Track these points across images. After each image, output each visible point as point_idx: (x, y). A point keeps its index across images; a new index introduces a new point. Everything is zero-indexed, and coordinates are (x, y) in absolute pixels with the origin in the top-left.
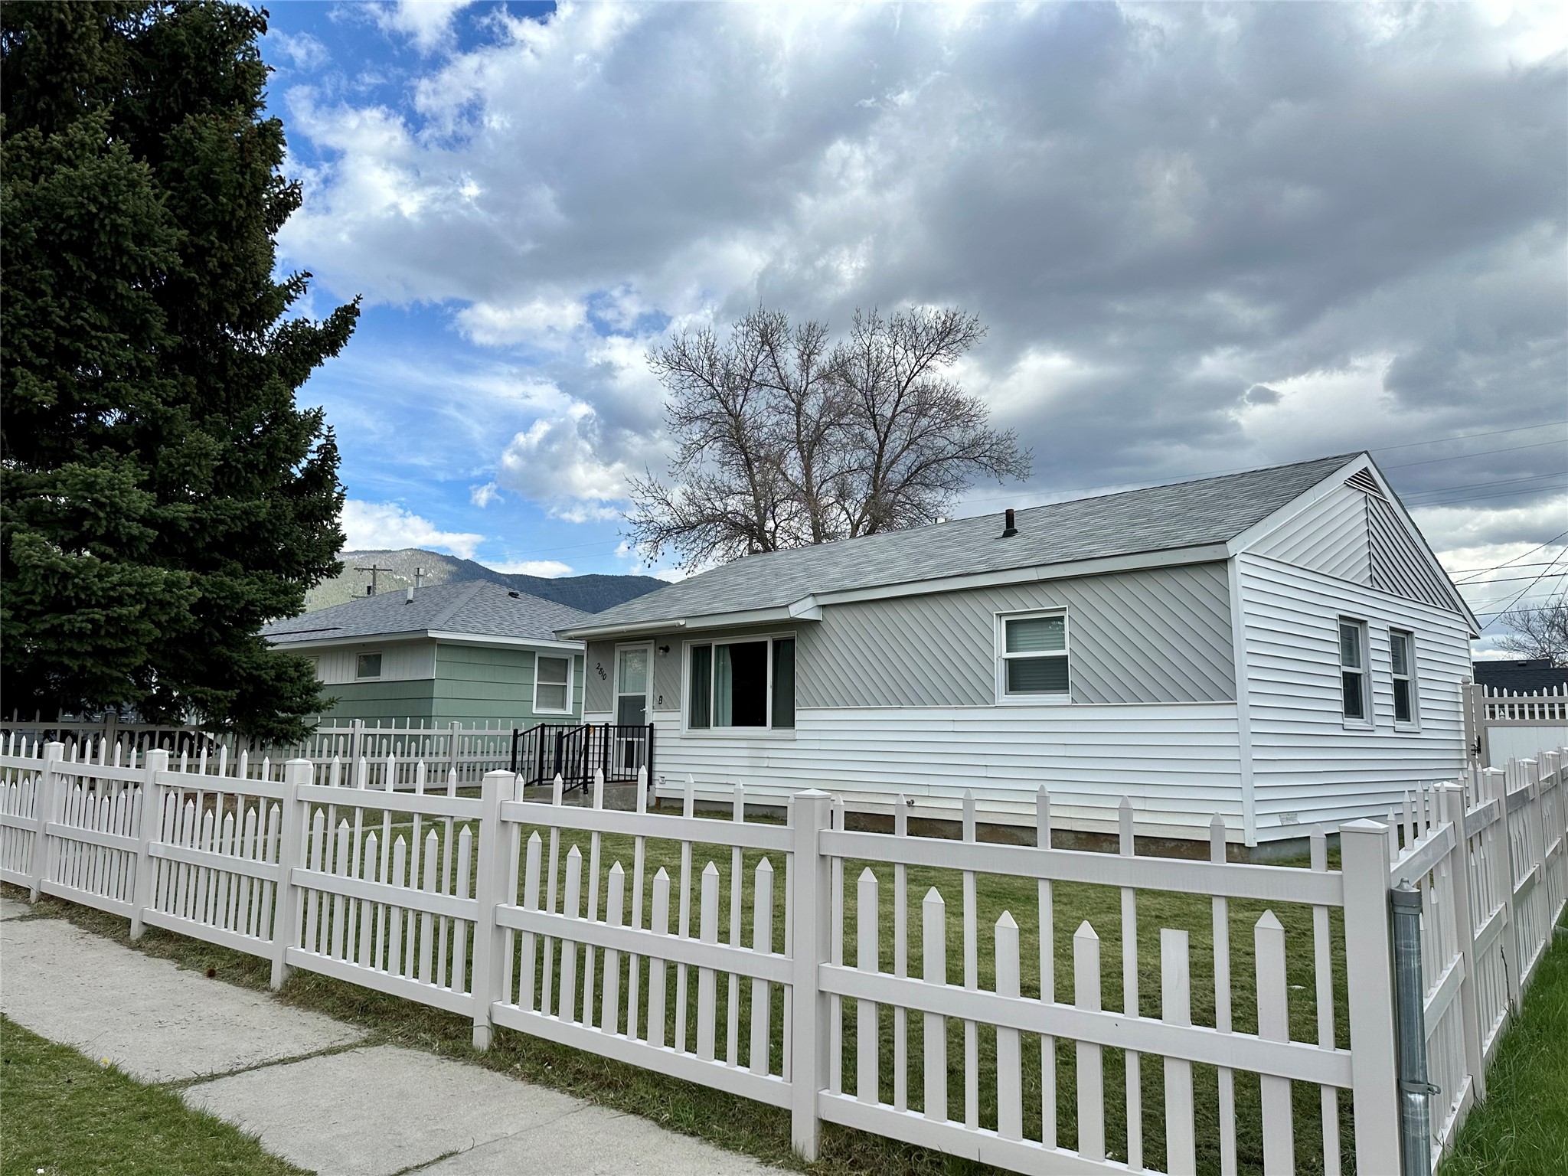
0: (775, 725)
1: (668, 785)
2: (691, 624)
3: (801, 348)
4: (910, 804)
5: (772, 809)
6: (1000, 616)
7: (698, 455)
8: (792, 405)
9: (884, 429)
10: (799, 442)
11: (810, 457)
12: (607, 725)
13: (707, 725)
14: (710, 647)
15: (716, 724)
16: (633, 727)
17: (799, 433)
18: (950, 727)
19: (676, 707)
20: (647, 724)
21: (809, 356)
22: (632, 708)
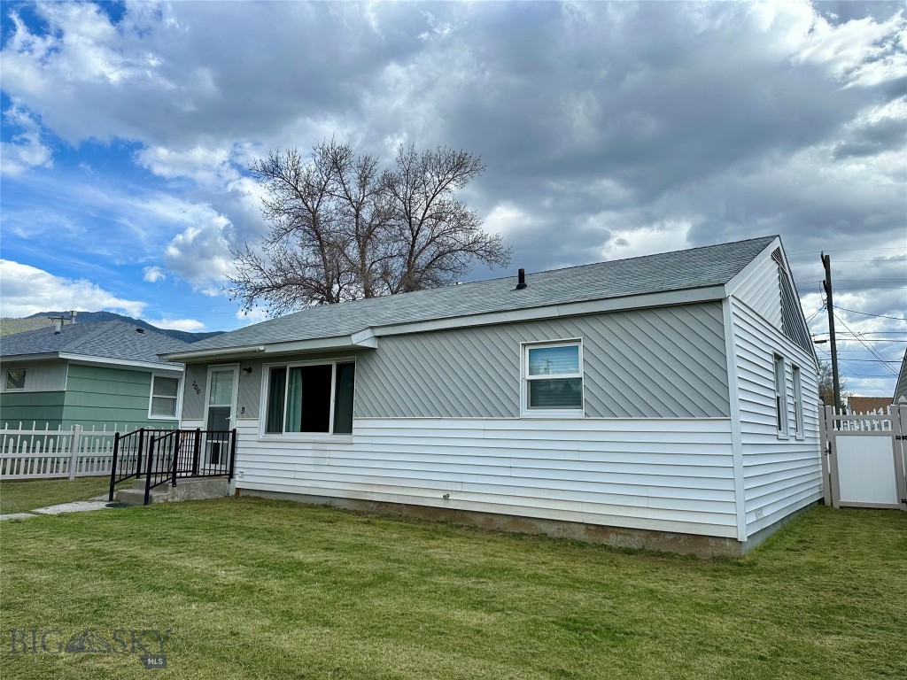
0: (335, 431)
1: (246, 479)
2: (269, 350)
3: (360, 172)
4: (446, 497)
5: (330, 499)
6: (524, 345)
7: (285, 238)
8: (353, 210)
9: (416, 228)
10: (358, 236)
11: (365, 245)
12: (198, 429)
13: (281, 431)
14: (286, 369)
15: (288, 430)
16: (218, 432)
17: (357, 229)
18: (481, 435)
19: (255, 416)
20: (231, 429)
21: (365, 179)
22: (219, 418)
